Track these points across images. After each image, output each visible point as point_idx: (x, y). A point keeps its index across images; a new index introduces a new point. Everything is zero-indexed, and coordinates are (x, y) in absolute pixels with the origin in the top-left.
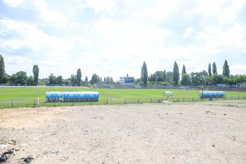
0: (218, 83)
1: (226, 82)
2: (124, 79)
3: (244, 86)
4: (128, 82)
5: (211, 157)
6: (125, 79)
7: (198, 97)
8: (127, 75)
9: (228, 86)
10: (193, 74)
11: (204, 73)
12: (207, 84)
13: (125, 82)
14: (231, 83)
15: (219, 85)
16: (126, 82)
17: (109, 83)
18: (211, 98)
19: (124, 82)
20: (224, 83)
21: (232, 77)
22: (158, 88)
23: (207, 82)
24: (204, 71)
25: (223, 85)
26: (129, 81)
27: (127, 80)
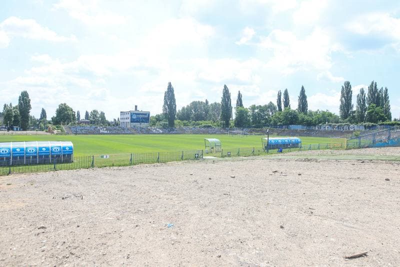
0: (292, 123)
1: (302, 122)
2: (129, 116)
3: (326, 128)
4: (137, 122)
5: (278, 246)
6: (131, 116)
7: (261, 147)
8: (136, 107)
9: (305, 128)
10: (253, 108)
11: (271, 106)
12: (275, 125)
13: (131, 122)
14: (309, 124)
15: (293, 127)
16: (133, 121)
17: (96, 122)
18: (280, 147)
19: (129, 120)
20: (299, 124)
21: (311, 114)
22: (194, 133)
23: (275, 121)
24: (271, 102)
25: (299, 128)
26: (140, 119)
27: (135, 117)
